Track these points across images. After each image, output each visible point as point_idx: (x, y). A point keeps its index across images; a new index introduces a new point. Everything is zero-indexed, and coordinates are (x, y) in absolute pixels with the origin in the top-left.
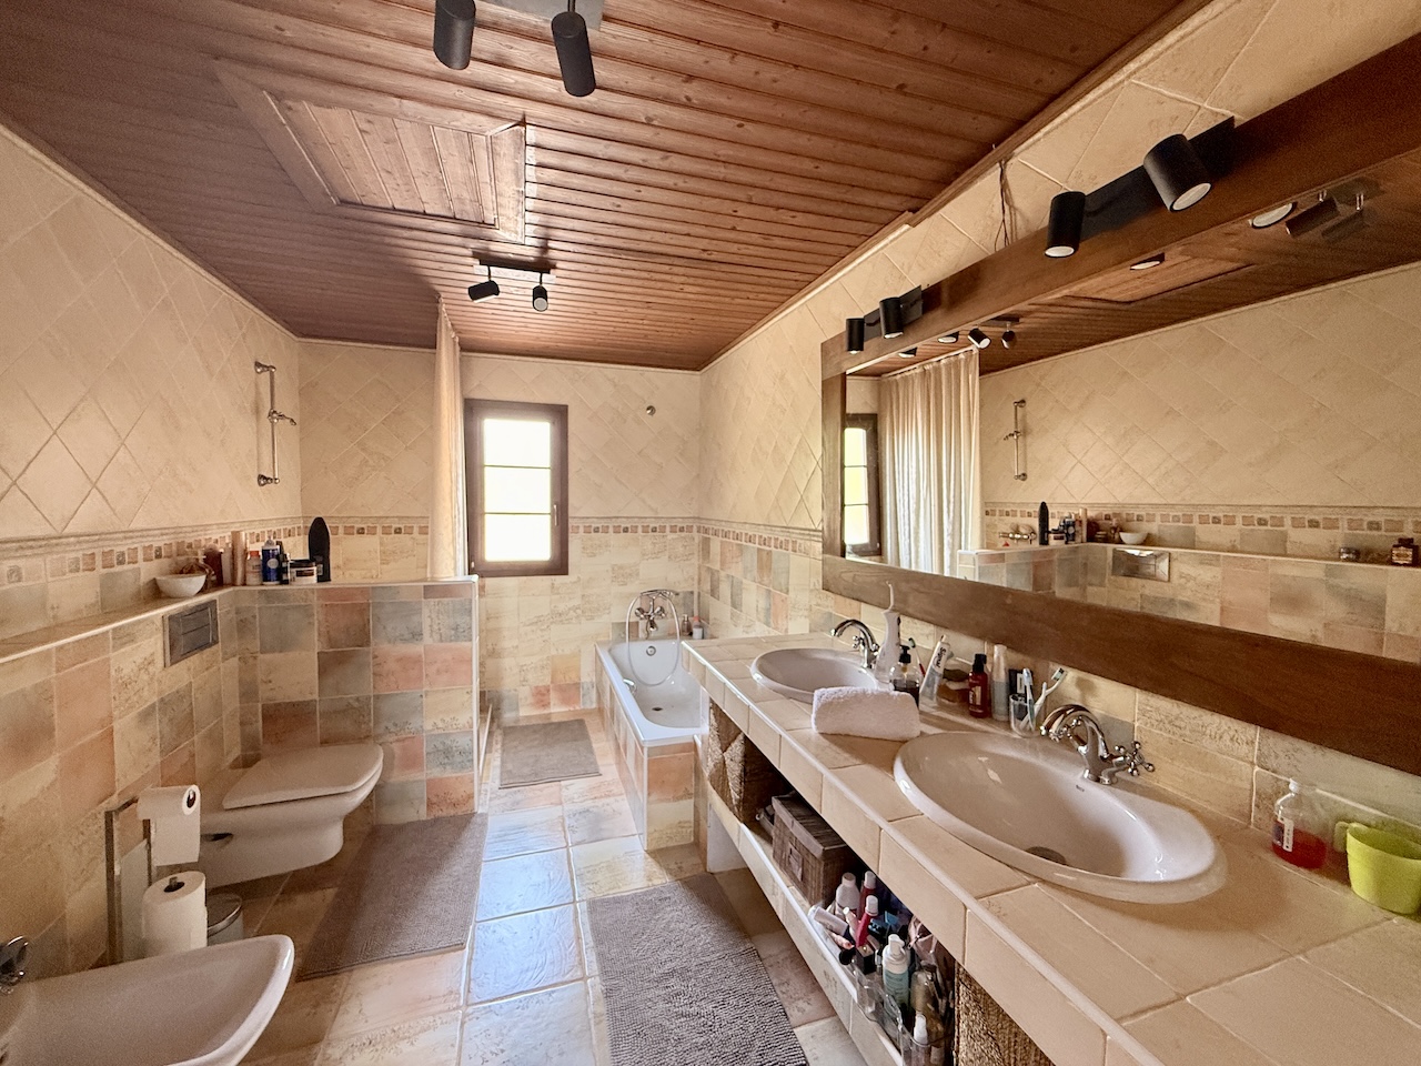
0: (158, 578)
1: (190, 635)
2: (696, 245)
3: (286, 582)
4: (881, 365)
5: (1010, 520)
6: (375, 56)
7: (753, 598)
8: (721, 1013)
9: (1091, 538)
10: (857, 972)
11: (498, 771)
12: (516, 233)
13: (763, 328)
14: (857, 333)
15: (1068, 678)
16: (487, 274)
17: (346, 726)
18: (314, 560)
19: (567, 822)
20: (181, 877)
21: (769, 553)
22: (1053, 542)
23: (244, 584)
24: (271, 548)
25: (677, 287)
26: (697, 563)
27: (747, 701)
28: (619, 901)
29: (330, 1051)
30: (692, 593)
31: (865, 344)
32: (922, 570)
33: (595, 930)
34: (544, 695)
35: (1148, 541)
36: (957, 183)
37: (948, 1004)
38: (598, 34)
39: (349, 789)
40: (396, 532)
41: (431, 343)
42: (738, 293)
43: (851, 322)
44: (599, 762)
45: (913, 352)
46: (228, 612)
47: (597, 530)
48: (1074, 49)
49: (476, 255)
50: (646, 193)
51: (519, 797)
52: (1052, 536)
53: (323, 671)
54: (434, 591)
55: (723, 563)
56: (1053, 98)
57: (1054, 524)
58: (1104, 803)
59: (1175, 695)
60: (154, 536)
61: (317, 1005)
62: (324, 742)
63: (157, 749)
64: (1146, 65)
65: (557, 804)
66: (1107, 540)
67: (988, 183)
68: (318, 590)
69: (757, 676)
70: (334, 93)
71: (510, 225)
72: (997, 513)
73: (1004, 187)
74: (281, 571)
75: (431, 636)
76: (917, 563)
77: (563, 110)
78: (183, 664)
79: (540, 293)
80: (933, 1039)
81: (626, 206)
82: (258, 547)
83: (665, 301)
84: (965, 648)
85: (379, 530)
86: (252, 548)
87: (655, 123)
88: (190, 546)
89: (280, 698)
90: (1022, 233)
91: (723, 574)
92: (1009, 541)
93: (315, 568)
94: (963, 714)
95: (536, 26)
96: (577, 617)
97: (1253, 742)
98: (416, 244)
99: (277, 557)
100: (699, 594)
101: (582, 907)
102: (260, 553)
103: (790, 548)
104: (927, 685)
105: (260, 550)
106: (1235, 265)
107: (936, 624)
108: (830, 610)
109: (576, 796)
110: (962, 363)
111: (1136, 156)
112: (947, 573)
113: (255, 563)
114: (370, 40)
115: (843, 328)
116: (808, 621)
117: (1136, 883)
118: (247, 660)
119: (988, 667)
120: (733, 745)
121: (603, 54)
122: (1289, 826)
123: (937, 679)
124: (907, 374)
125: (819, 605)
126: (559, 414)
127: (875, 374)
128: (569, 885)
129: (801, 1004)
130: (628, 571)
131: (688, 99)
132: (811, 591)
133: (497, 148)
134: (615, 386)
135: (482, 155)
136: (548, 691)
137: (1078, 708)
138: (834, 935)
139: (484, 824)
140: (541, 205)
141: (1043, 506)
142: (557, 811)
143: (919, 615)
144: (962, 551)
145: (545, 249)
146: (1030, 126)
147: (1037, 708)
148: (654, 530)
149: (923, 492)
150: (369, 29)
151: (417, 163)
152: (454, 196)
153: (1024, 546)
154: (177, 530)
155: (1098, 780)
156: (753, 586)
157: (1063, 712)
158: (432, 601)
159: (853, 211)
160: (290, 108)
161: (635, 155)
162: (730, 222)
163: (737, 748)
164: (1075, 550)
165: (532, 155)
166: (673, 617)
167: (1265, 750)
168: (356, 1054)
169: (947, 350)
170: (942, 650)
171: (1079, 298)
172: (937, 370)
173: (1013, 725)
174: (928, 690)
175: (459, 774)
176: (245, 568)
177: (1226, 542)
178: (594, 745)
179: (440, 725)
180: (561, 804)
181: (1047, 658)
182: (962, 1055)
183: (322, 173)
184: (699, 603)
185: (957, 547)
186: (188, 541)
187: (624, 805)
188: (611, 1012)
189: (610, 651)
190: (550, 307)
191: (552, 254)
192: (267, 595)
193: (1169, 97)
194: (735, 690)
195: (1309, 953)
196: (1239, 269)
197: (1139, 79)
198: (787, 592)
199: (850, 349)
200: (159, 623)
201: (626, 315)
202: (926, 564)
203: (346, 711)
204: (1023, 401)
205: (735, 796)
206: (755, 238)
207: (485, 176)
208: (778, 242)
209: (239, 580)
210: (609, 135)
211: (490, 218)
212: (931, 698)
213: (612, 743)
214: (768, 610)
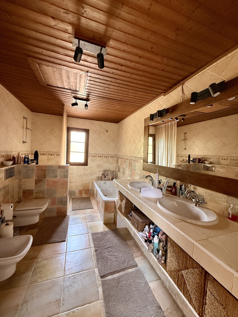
0: (3, 161)
1: (9, 174)
2: (120, 97)
3: (29, 164)
4: (156, 124)
5: (182, 158)
6: (61, 58)
7: (127, 172)
8: (120, 255)
9: (199, 162)
10: (148, 243)
11: (71, 207)
12: (83, 93)
13: (132, 115)
14: (152, 117)
15: (192, 187)
16: (75, 101)
17: (41, 195)
18: (35, 159)
19: (87, 218)
20: (9, 223)
21: (131, 162)
22: (191, 163)
23: (20, 164)
24: (26, 156)
25: (115, 106)
26: (115, 165)
27: (127, 191)
28: (98, 233)
29: (38, 260)
30: (114, 171)
31: (154, 119)
32: (163, 166)
33: (93, 239)
34: (81, 192)
35: (210, 163)
36: (174, 88)
37: (166, 248)
38: (106, 57)
39: (42, 207)
40: (51, 155)
41: (62, 115)
42: (128, 108)
43: (151, 115)
44: (93, 206)
45: (163, 121)
46: (17, 170)
47: (94, 156)
48: (197, 64)
49: (73, 97)
50: (111, 87)
51: (76, 212)
52: (191, 161)
53: (36, 183)
54: (60, 167)
55: (121, 164)
56: (192, 73)
57: (191, 159)
58: (197, 210)
59: (212, 190)
60: (2, 152)
61: (34, 252)
62: (35, 198)
63: (2, 197)
64: (210, 68)
65: (84, 214)
66: (202, 163)
67: (180, 88)
68: (36, 166)
69: (129, 186)
70: (51, 64)
71: (82, 91)
72: (180, 156)
73: (183, 89)
74: (28, 161)
75: (59, 177)
76: (162, 164)
77: (96, 70)
78: (7, 180)
79: (86, 105)
80: (163, 255)
81: (106, 89)
82: (23, 156)
83: (112, 108)
84: (172, 181)
85: (47, 154)
86: (22, 156)
87: (114, 73)
88: (9, 155)
89: (27, 189)
90: (186, 99)
91: (121, 167)
92: (182, 162)
93: (35, 161)
94: (171, 194)
95: (93, 55)
96: (89, 175)
97: (225, 198)
98: (61, 94)
99: (27, 158)
100: (116, 171)
101: (90, 234)
102: (24, 158)
103: (136, 161)
104: (164, 188)
105: (24, 157)
106: (229, 107)
107: (166, 177)
108: (144, 174)
109: (88, 212)
110: (173, 124)
111: (207, 86)
112: (169, 166)
113: (23, 160)
114: (59, 55)
115: (149, 116)
116: (139, 177)
117: (203, 222)
118: (20, 180)
119: (176, 185)
120: (123, 201)
121: (106, 60)
122: (231, 213)
123: (166, 187)
124: (162, 126)
125: (142, 173)
126: (87, 131)
127: (155, 126)
128: (87, 230)
129: (136, 254)
130: (100, 165)
131: (121, 69)
132: (140, 170)
133: (82, 76)
134: (100, 126)
135: (78, 78)
136: (82, 191)
137: (193, 191)
138: (144, 237)
139: (69, 217)
140: (89, 88)
141: (189, 155)
142: (84, 215)
143: (163, 175)
144: (172, 164)
145: (88, 96)
146: (188, 78)
147: (185, 193)
148: (107, 157)
149: (164, 151)
150: (60, 53)
151: (65, 78)
152: (71, 85)
153: (185, 163)
154: (7, 151)
155: (196, 206)
156: (128, 169)
157: (190, 192)
158: (60, 169)
159: (152, 92)
160: (41, 66)
161: (109, 79)
162: (127, 93)
163: (124, 201)
164: (196, 165)
165: (89, 78)
166: (110, 176)
167: (227, 199)
168: (44, 261)
169: (170, 121)
170: (167, 181)
171: (198, 112)
172: (168, 126)
173: (181, 196)
174: (164, 189)
175: (64, 207)
176: (20, 160)
177: (226, 164)
178: (92, 203)
179: (60, 196)
180: (85, 214)
181: (188, 183)
182: (168, 256)
183: (45, 79)
184: (115, 173)
185: (171, 163)
186: (9, 154)
187: (99, 214)
188: (97, 254)
189: (96, 182)
190: (88, 108)
191: (90, 98)
192: (25, 167)
193: (214, 75)
194: (125, 189)
195: (232, 233)
196: (229, 108)
197: (209, 71)
198: (135, 171)
199: (151, 120)
200: (4, 171)
201: (104, 111)
202: (164, 165)
203: (40, 192)
204: (186, 133)
205: (123, 211)
206: (132, 97)
207: (78, 82)
208: (136, 97)
209: (19, 163)
210: (104, 75)
211: (78, 90)
212: (165, 191)
213: (96, 202)
214: (131, 174)
